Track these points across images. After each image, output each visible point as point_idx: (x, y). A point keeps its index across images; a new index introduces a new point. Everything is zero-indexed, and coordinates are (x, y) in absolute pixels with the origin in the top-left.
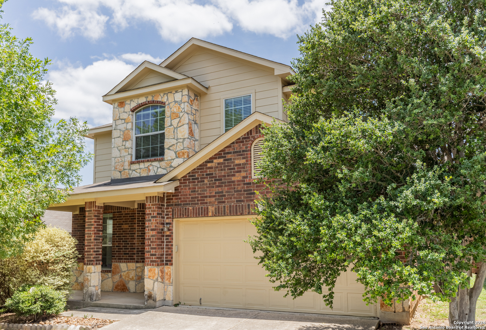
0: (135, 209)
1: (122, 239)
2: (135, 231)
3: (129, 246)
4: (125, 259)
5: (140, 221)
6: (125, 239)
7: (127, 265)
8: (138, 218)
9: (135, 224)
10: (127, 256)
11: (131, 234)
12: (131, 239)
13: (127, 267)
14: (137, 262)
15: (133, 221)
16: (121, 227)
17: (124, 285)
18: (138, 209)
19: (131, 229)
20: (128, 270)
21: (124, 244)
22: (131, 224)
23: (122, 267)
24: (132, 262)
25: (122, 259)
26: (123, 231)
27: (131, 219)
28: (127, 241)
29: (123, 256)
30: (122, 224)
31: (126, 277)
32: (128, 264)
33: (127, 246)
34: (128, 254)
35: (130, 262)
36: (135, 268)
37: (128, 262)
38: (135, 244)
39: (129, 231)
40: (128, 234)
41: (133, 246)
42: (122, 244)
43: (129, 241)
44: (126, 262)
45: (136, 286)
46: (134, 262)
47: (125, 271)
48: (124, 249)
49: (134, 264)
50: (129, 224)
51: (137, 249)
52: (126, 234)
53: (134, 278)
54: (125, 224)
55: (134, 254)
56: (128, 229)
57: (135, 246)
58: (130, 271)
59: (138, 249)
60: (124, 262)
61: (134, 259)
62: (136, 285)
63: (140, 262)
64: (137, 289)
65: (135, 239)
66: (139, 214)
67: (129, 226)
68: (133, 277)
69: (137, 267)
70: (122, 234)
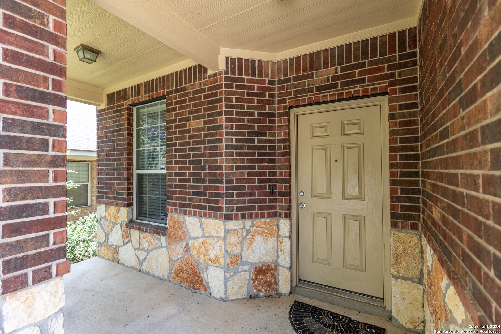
0: (220, 73)
1: (189, 156)
2: (221, 135)
3: (206, 175)
4: (196, 207)
5: (233, 107)
6: (194, 156)
7: (201, 224)
8: (227, 100)
9: (220, 114)
10: (200, 201)
11: (209, 142)
12: (211, 155)
13: (202, 229)
14: (228, 217)
15: (216, 108)
16: (185, 125)
17: (195, 273)
18: (226, 72)
19: (209, 129)
20: (203, 236)
21: (194, 168)
22: (209, 115)
23: (189, 226)
24: (215, 217)
25: (189, 206)
26: (190, 137)
27: (210, 102)
28: (200, 162)
29: (191, 199)
30: (188, 119)
31: (199, 253)
32: (204, 220)
33: (200, 175)
34: (204, 194)
35: (210, 216)
36: (222, 235)
37: (205, 215)
38: (220, 168)
39: (206, 135)
40: (204, 142)
41: (215, 175)
42: (189, 168)
43: (206, 162)
44: (200, 215)
45: (225, 284)
46: (220, 217)
47: (196, 238)
48: (194, 181)
49: (220, 223)
50: (204, 117)
51: (228, 182)
52: (198, 143)
53: (222, 261)
54: (196, 118)
55: (220, 195)
56: (203, 129)
57: (221, 174)
58: (210, 240)
59: (231, 181)
60: (195, 215)
61: (220, 209)
62: (226, 280)
63: (236, 217)
64: (229, 291)
65: (220, 155)
66: (231, 87)
67: (205, 123)
68: (217, 257)
69: (227, 232)
70: (188, 144)
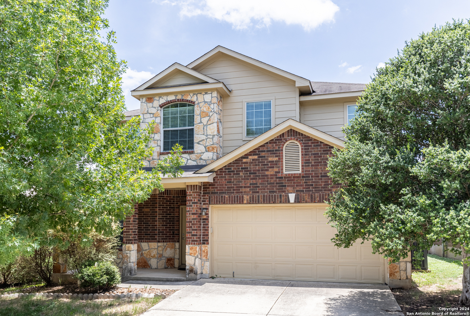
0: (157, 194)
1: (143, 221)
2: (157, 214)
3: (150, 228)
4: (145, 239)
5: (161, 205)
6: (145, 221)
7: (148, 244)
8: (159, 203)
9: (156, 208)
10: (148, 237)
11: (152, 216)
12: (152, 221)
13: (149, 246)
14: (159, 242)
15: (155, 205)
16: (142, 210)
17: (145, 262)
18: (159, 194)
19: (152, 212)
20: (149, 249)
21: (145, 225)
22: (152, 208)
23: (143, 246)
24: (154, 242)
25: (143, 239)
26: (144, 214)
27: (152, 203)
28: (148, 223)
29: (144, 237)
30: (143, 208)
31: (147, 255)
32: (150, 243)
33: (148, 228)
34: (150, 234)
35: (152, 242)
36: (157, 247)
37: (150, 242)
38: (156, 225)
39: (151, 214)
40: (150, 217)
41: (154, 228)
42: (143, 226)
43: (150, 223)
44: (148, 242)
45: (157, 263)
46: (156, 242)
47: (146, 250)
48: (145, 230)
49: (156, 243)
50: (150, 208)
51: (159, 230)
52: (147, 217)
53: (156, 256)
54: (146, 208)
55: (156, 234)
56: (150, 212)
57: (157, 228)
58: (151, 250)
59: (160, 230)
60: (146, 242)
61: (156, 239)
62: (158, 262)
63: (161, 242)
64: (158, 266)
65: (156, 221)
66: (160, 199)
67: (150, 210)
68: (154, 255)
69: (158, 246)
70: (143, 217)
